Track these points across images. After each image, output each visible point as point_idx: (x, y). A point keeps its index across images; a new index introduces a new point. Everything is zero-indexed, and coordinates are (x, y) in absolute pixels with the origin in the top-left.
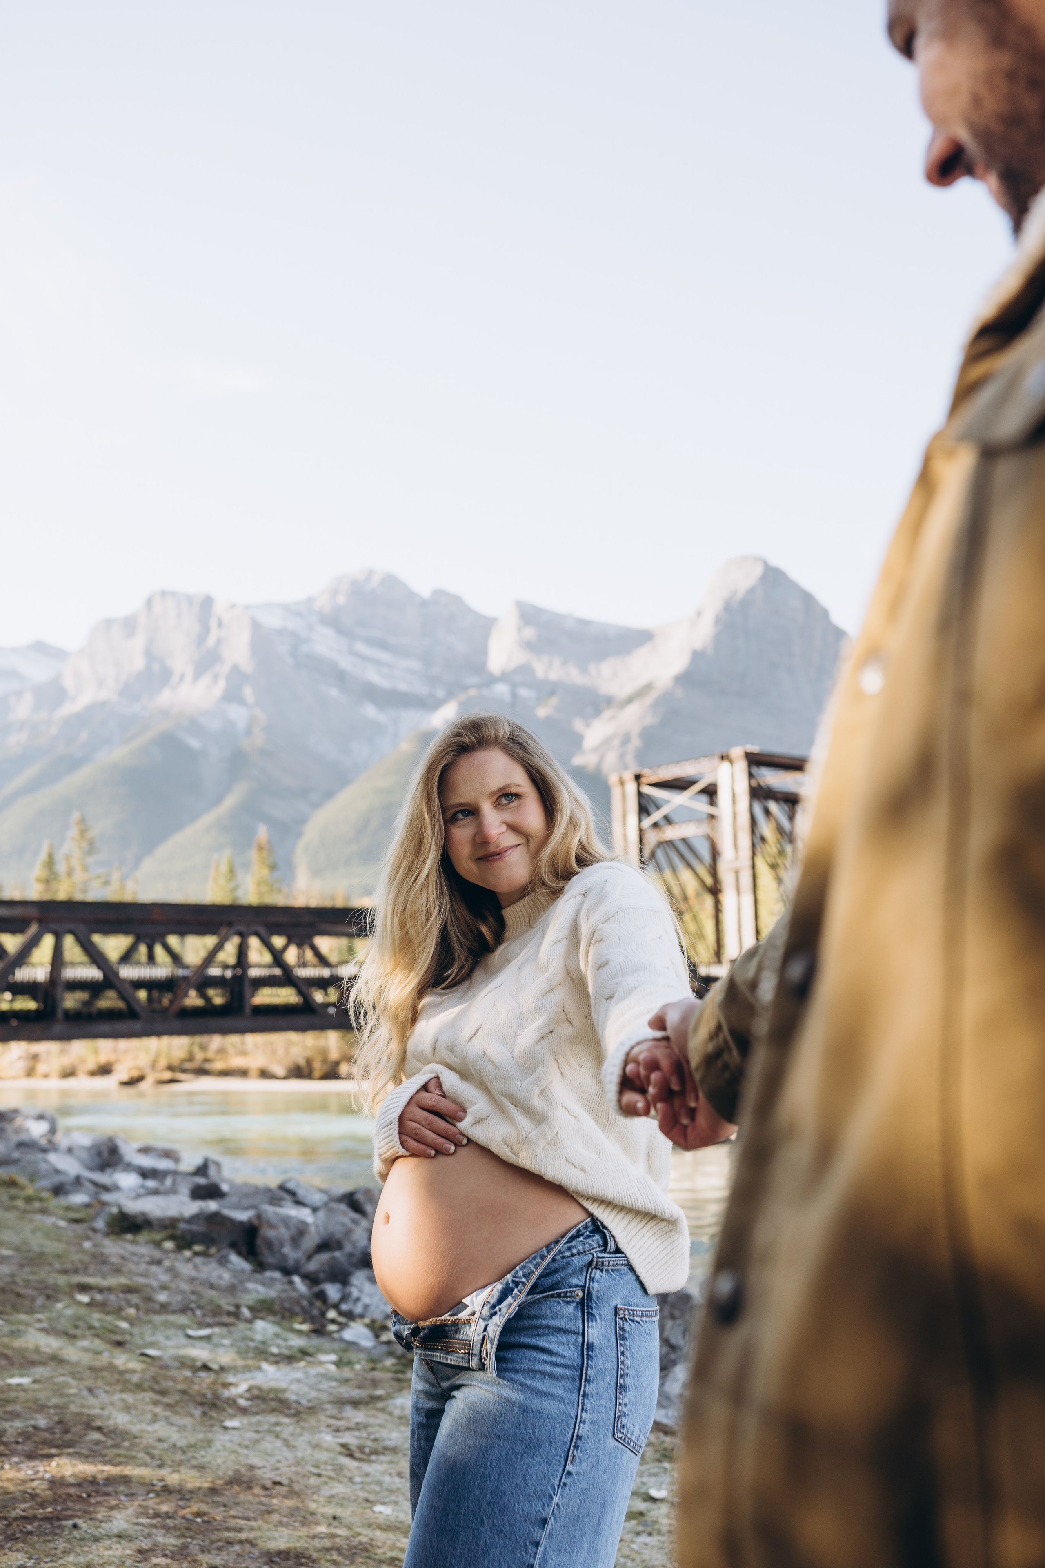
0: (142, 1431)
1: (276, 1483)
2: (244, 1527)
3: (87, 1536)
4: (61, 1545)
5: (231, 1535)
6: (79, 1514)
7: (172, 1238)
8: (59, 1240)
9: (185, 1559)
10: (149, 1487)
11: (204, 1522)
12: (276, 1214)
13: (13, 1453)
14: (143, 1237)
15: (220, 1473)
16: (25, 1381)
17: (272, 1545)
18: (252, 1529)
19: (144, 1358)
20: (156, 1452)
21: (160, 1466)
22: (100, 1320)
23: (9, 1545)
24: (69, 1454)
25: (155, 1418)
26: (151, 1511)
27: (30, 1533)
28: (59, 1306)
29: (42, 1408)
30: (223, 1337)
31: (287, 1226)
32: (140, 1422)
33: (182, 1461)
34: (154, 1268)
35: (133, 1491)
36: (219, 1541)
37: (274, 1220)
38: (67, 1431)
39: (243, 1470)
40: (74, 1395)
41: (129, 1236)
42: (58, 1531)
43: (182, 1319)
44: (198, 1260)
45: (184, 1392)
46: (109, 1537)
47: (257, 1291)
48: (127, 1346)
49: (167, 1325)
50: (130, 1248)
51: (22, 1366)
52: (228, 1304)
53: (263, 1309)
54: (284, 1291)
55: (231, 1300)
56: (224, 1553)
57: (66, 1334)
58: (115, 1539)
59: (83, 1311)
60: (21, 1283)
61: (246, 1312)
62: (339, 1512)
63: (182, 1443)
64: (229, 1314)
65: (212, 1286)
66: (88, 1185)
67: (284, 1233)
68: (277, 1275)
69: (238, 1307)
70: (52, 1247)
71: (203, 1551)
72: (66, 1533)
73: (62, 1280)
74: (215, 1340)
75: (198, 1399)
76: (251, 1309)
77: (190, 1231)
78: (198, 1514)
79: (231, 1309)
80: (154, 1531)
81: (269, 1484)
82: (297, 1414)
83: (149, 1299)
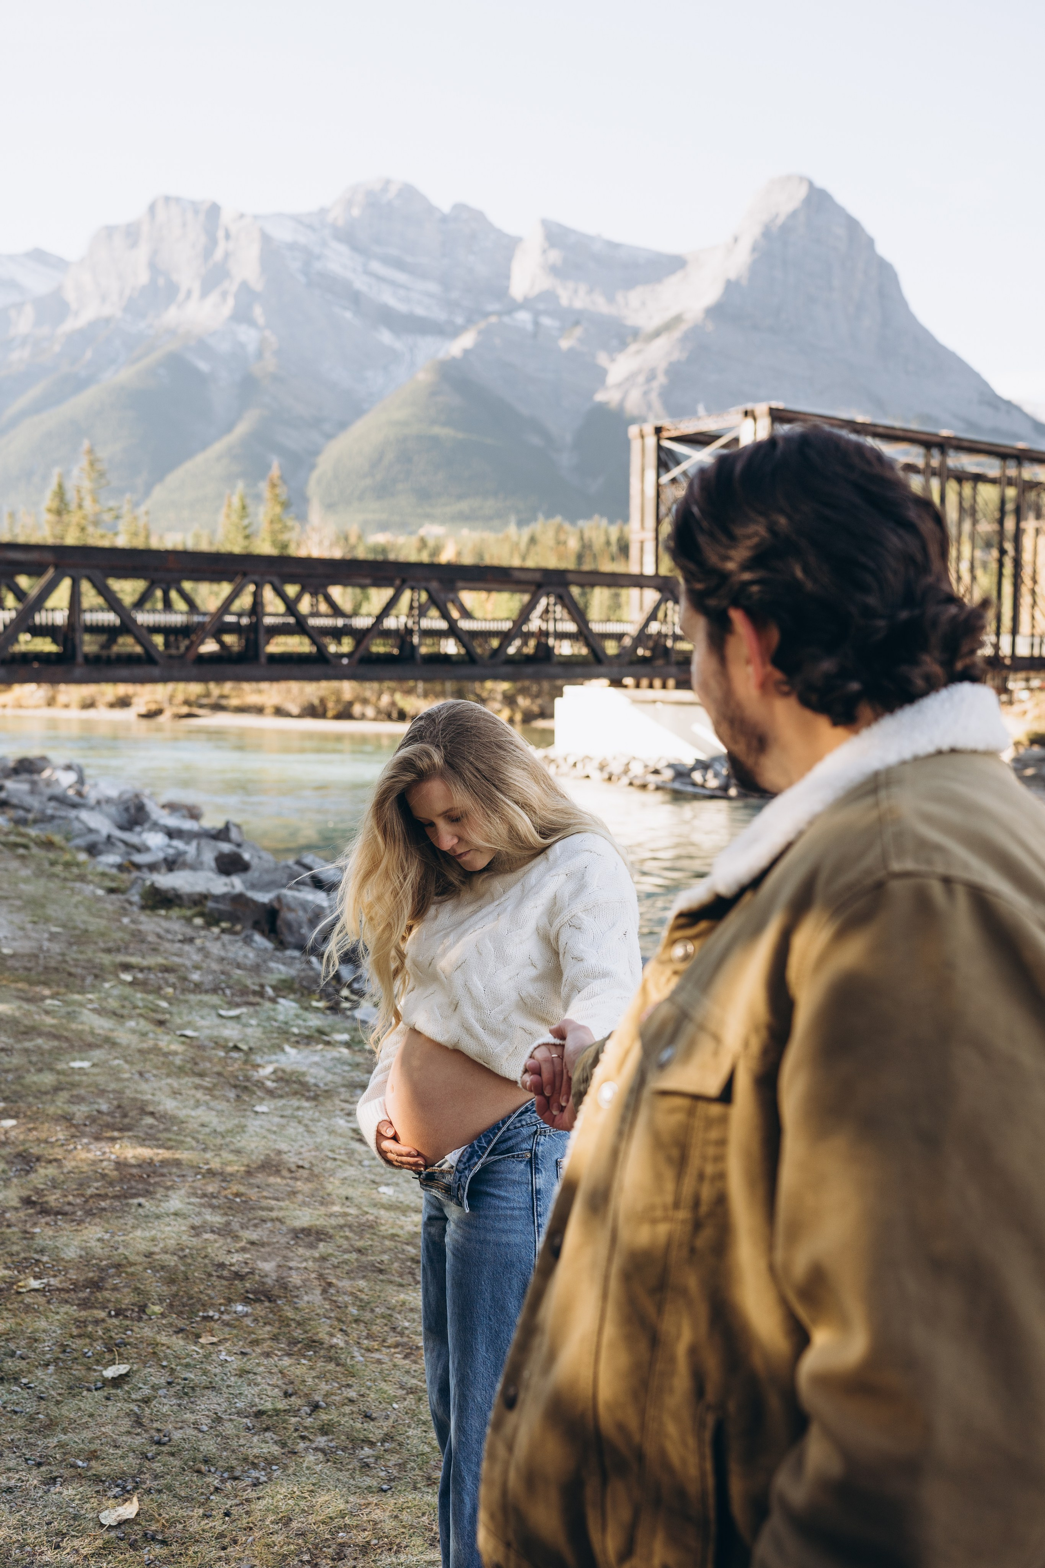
0: (188, 1116)
1: (299, 1167)
2: (275, 1207)
3: (150, 1214)
4: (131, 1221)
5: (264, 1214)
6: (141, 1192)
7: (201, 914)
8: (101, 917)
9: (229, 1234)
10: (197, 1170)
11: (242, 1201)
12: (295, 898)
13: (83, 1134)
14: (175, 912)
15: (254, 1157)
16: (85, 1064)
17: (298, 1224)
18: (281, 1209)
19: (183, 1039)
20: (200, 1137)
21: (204, 1150)
22: (143, 1000)
23: (88, 1220)
24: (129, 1137)
25: (198, 1104)
26: (199, 1192)
27: (104, 1209)
28: (107, 985)
29: (102, 1092)
30: (251, 1017)
31: (305, 910)
32: (185, 1107)
33: (221, 1145)
34: (187, 947)
35: (184, 1173)
36: (255, 1219)
37: (293, 905)
38: (125, 1116)
39: (272, 1155)
40: (127, 1080)
41: (163, 912)
42: (126, 1209)
43: (214, 999)
44: (226, 937)
45: (219, 1074)
46: (168, 1215)
47: (280, 972)
48: (168, 1025)
49: (202, 1004)
50: (165, 924)
51: (81, 1050)
52: (254, 984)
53: (285, 987)
54: (303, 970)
55: (257, 980)
56: (259, 1229)
57: (115, 1014)
58: (172, 1217)
59: (128, 991)
60: (71, 963)
61: (270, 991)
62: (350, 1192)
63: (221, 1128)
64: (255, 993)
65: (239, 966)
66: (120, 845)
67: (302, 916)
68: (296, 953)
69: (262, 986)
70: (96, 924)
71: (242, 1228)
72: (133, 1210)
73: (106, 959)
74: (244, 1020)
75: (232, 1081)
76: (274, 988)
77: (218, 910)
78: (237, 1195)
79: (257, 988)
80: (203, 1210)
81: (294, 1168)
82: (315, 1098)
83: (185, 979)
